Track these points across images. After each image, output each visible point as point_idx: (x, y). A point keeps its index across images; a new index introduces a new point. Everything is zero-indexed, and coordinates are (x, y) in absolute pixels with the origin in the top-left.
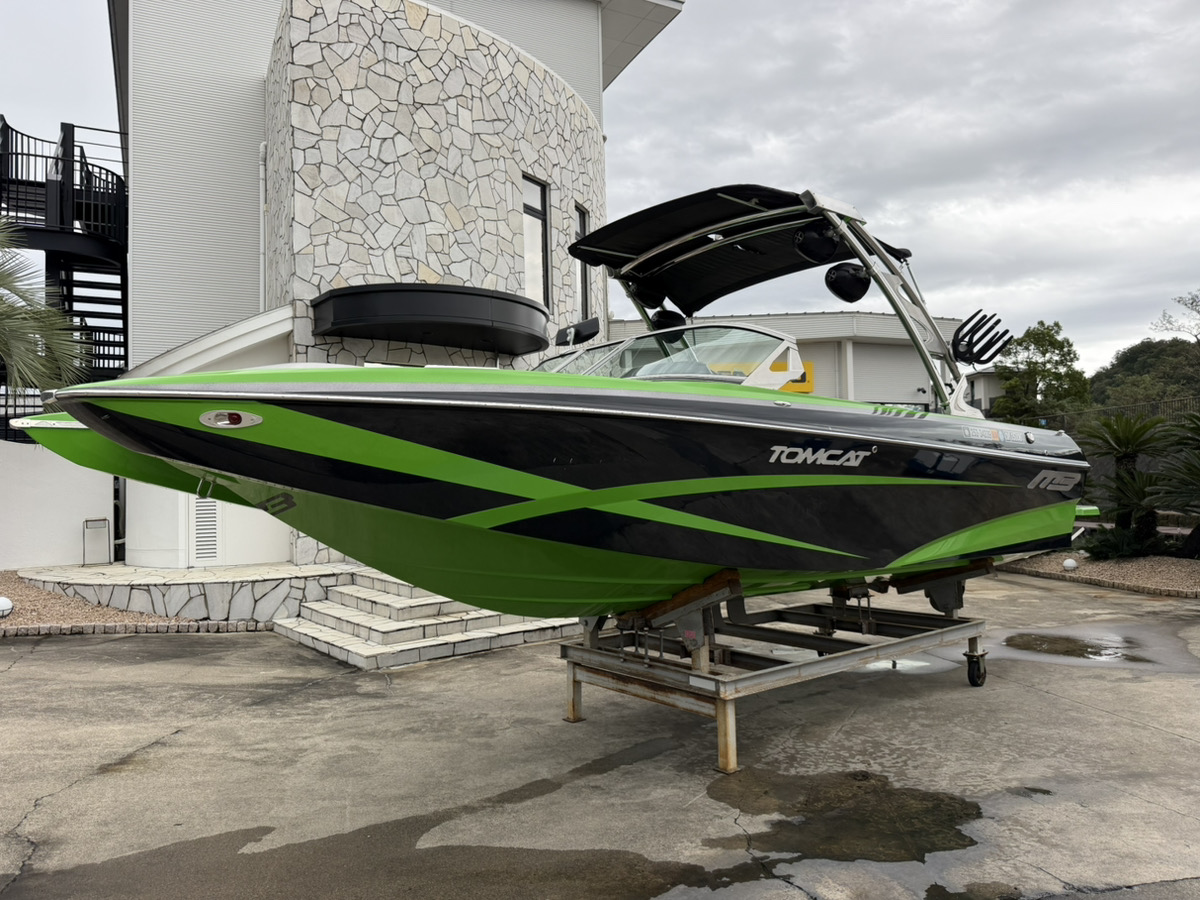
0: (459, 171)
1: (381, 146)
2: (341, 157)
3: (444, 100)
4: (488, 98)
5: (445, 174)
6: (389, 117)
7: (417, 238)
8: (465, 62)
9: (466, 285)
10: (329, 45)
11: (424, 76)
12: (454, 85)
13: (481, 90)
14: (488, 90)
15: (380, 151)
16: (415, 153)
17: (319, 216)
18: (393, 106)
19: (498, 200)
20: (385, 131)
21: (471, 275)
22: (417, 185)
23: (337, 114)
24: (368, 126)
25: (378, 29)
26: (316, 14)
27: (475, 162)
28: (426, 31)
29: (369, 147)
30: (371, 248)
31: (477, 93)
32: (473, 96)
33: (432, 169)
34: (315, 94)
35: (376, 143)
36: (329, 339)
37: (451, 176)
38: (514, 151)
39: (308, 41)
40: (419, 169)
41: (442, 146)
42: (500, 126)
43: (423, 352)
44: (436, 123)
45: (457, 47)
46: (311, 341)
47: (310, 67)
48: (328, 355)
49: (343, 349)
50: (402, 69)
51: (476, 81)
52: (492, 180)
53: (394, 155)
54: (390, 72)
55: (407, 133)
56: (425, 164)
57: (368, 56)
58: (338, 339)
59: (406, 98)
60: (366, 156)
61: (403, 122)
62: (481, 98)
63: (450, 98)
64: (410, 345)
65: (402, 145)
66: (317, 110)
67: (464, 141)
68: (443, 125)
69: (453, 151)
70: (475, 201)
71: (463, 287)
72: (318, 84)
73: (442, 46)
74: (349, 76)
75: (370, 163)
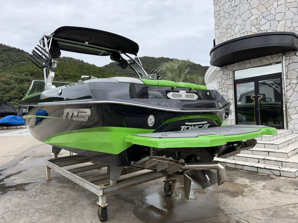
2: (224, 13)
7: (247, 25)
9: (268, 32)
15: (234, 3)
17: (220, 33)
21: (271, 26)
29: (231, 4)
30: (233, 35)
36: (223, 67)
43: (250, 62)
46: (220, 69)
48: (223, 72)
49: (227, 69)
58: (225, 66)
64: (245, 61)
66: (219, 3)
71: (267, 33)
75: (232, 9)
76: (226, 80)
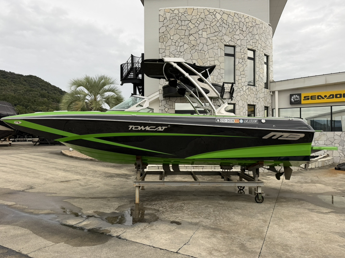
0: (202, 50)
1: (180, 48)
2: (170, 53)
3: (198, 31)
4: (212, 27)
5: (198, 51)
6: (182, 40)
8: (205, 19)
10: (167, 26)
11: (192, 26)
12: (201, 26)
13: (210, 25)
14: (212, 25)
15: (180, 49)
16: (189, 48)
18: (183, 37)
19: (215, 54)
20: (181, 44)
22: (190, 56)
23: (169, 43)
24: (177, 43)
25: (180, 18)
26: (165, 19)
27: (207, 46)
28: (193, 14)
29: (177, 49)
31: (208, 26)
32: (207, 28)
33: (194, 51)
34: (164, 39)
35: (179, 47)
36: (167, 98)
37: (200, 51)
38: (221, 39)
39: (163, 26)
40: (190, 52)
41: (197, 44)
42: (216, 34)
44: (195, 38)
45: (203, 16)
46: (162, 99)
47: (163, 33)
48: (166, 102)
49: (170, 100)
50: (186, 26)
51: (209, 23)
52: (213, 49)
53: (184, 50)
54: (183, 28)
55: (187, 43)
56: (192, 50)
57: (177, 25)
58: (169, 98)
59: (187, 34)
60: (176, 51)
61: (186, 40)
62: (210, 28)
63: (200, 30)
65: (186, 46)
66: (165, 43)
67: (204, 40)
68: (197, 38)
69: (201, 44)
70: (207, 56)
72: (165, 36)
73: (198, 17)
74: (172, 32)
75: (177, 53)
76: (169, 109)
